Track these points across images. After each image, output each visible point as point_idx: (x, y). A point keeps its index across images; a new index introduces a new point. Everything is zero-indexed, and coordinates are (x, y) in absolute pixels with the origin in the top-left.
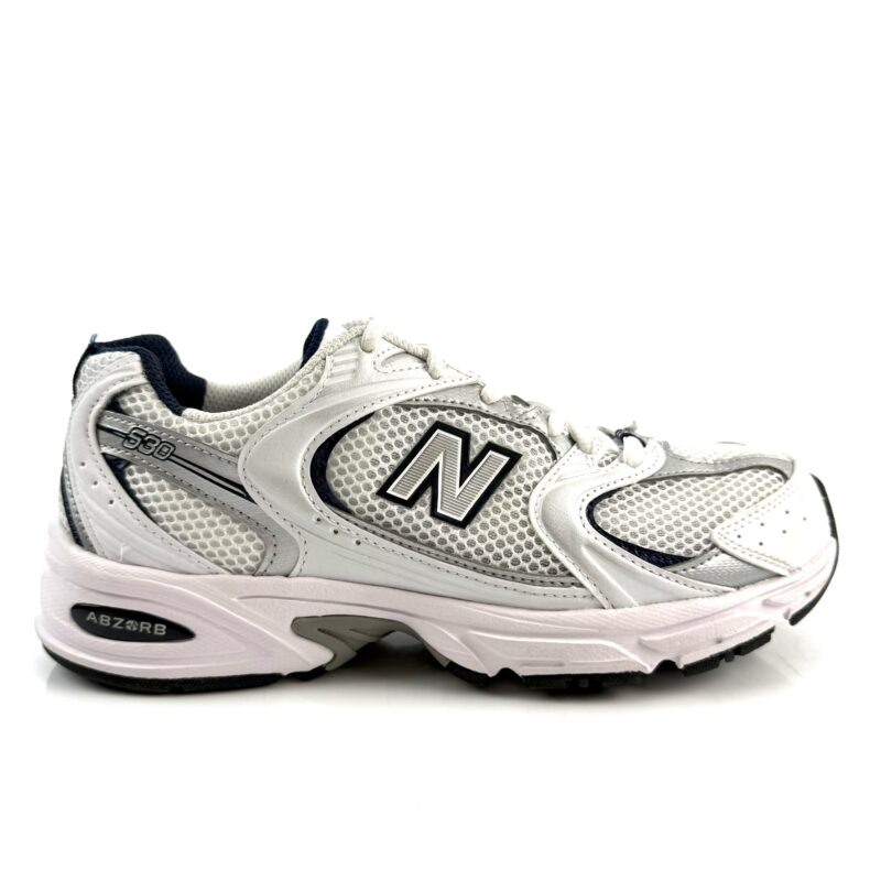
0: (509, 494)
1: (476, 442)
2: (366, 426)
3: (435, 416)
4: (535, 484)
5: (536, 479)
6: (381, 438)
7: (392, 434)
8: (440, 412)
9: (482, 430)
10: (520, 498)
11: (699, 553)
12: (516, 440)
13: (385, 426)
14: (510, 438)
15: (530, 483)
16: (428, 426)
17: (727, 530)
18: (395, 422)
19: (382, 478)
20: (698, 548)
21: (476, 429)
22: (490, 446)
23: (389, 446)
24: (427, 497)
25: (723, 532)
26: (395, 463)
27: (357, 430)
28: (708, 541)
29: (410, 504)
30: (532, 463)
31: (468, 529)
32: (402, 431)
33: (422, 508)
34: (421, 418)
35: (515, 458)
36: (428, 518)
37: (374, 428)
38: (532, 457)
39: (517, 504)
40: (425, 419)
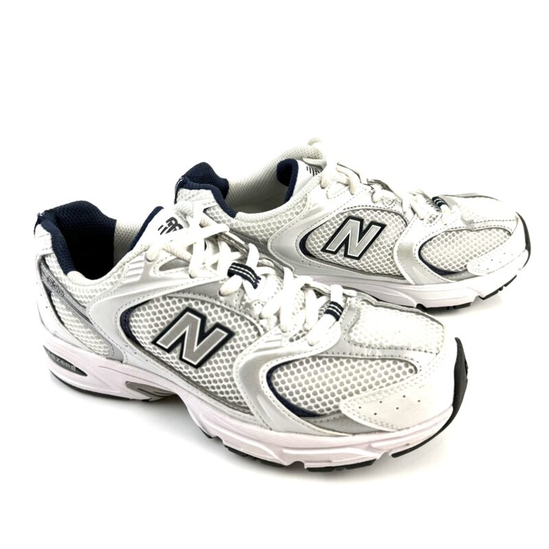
0: (224, 354)
1: (209, 322)
2: (146, 306)
3: (186, 303)
4: (241, 351)
5: (242, 348)
6: (155, 314)
7: (160, 312)
8: (190, 302)
9: (214, 315)
10: (230, 358)
11: (328, 412)
12: (234, 324)
13: (156, 307)
14: (230, 322)
15: (238, 350)
16: (182, 309)
17: (353, 402)
18: (162, 305)
19: (155, 335)
20: (329, 409)
21: (210, 314)
22: (218, 325)
23: (158, 319)
24: (178, 348)
25: (349, 404)
26: (161, 327)
27: (141, 308)
28: (336, 407)
29: (169, 351)
30: (241, 339)
31: (199, 370)
32: (166, 311)
33: (175, 354)
34: (178, 304)
35: (231, 334)
36: (177, 360)
37: (150, 308)
38: (241, 335)
39: (227, 361)
40: (180, 305)
